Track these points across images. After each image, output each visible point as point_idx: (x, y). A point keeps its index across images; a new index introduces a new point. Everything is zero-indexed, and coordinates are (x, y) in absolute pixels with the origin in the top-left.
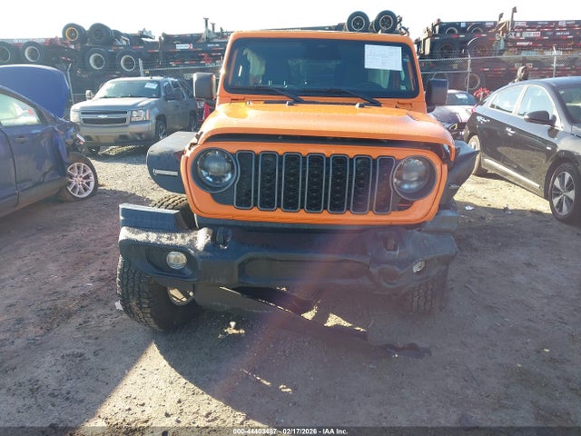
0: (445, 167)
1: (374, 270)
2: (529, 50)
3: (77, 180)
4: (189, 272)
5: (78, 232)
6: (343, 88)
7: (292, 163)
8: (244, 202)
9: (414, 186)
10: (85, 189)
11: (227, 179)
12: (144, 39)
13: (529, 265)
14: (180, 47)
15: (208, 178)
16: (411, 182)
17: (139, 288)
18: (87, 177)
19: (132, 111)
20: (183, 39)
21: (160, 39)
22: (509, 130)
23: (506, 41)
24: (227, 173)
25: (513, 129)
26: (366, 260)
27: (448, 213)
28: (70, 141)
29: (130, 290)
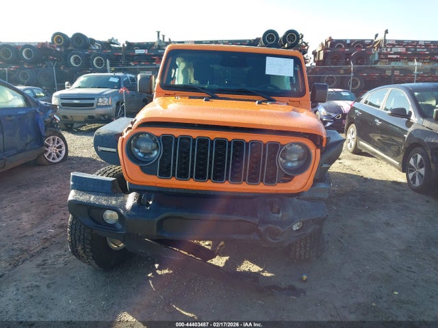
0: (319, 151)
1: (262, 229)
2: (397, 61)
3: (52, 149)
4: (119, 226)
5: (48, 189)
6: (249, 89)
7: (203, 145)
8: (164, 173)
9: (295, 164)
10: (58, 156)
11: (154, 155)
12: (112, 45)
13: (387, 224)
14: (138, 52)
15: (139, 154)
16: (293, 162)
17: (84, 236)
18: (60, 147)
19: (98, 99)
20: (141, 46)
21: (123, 45)
22: (377, 121)
23: (379, 54)
24: (154, 150)
25: (380, 120)
26: (257, 221)
27: (322, 186)
28: (48, 120)
29: (77, 238)
